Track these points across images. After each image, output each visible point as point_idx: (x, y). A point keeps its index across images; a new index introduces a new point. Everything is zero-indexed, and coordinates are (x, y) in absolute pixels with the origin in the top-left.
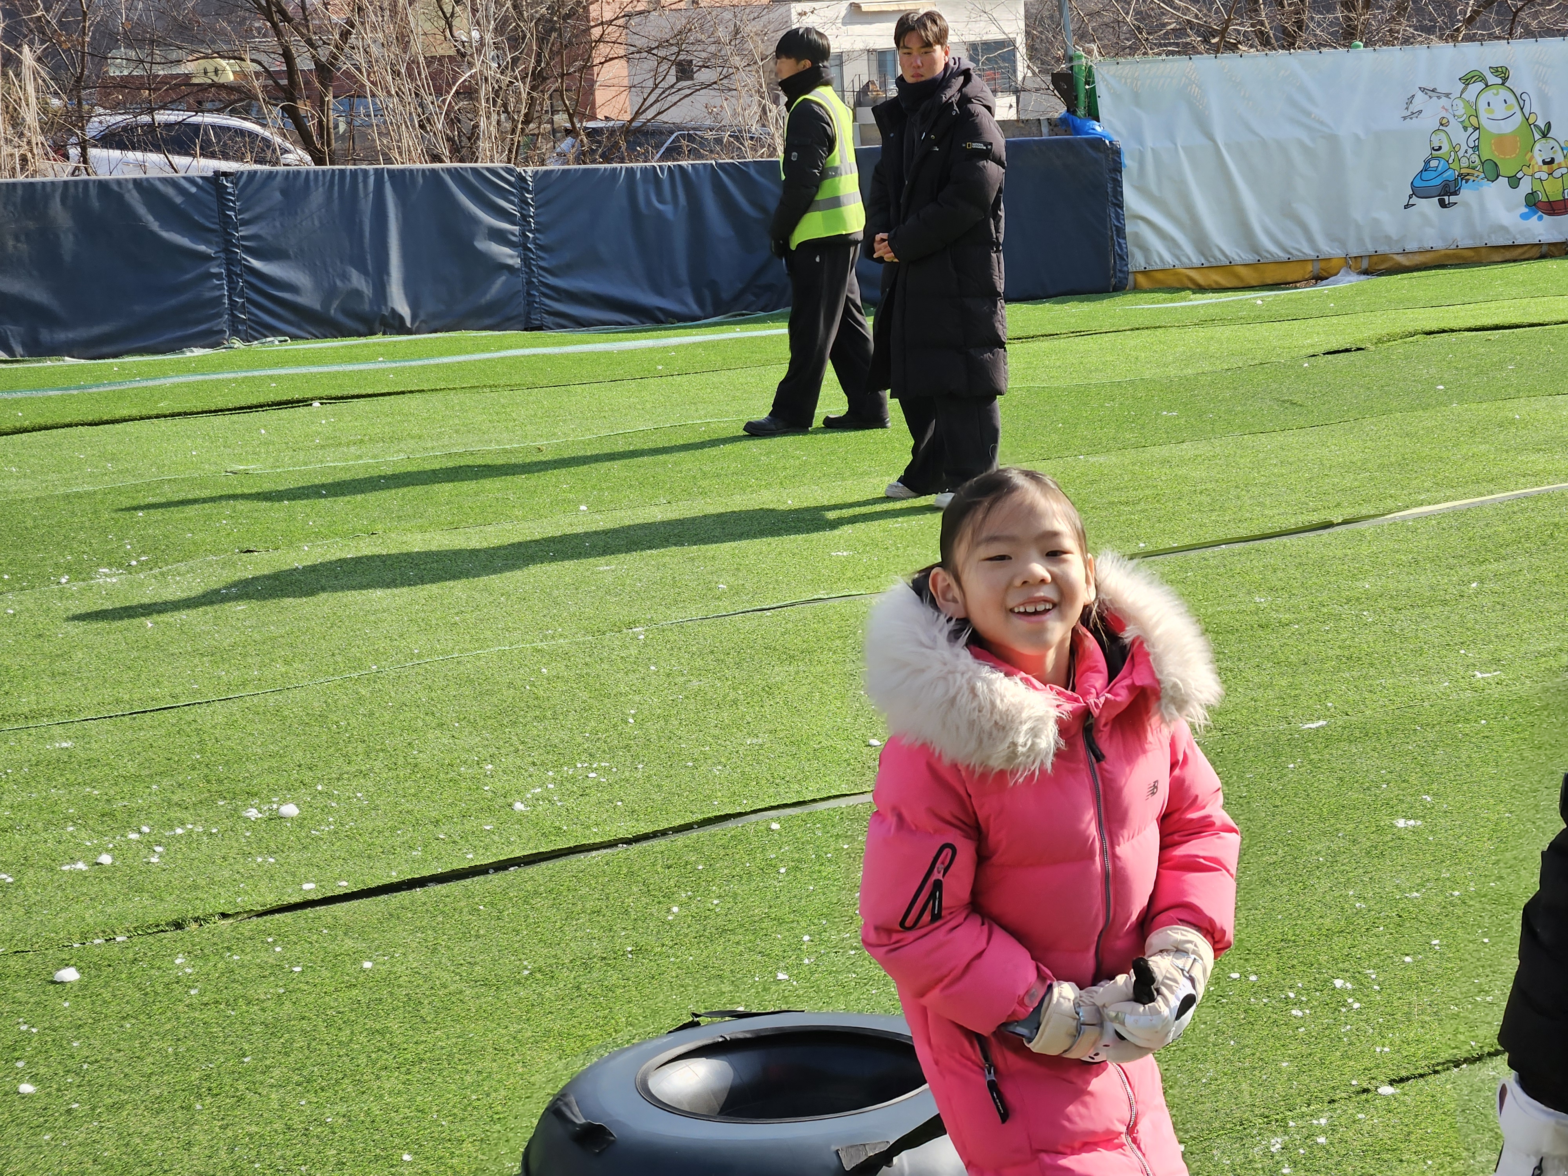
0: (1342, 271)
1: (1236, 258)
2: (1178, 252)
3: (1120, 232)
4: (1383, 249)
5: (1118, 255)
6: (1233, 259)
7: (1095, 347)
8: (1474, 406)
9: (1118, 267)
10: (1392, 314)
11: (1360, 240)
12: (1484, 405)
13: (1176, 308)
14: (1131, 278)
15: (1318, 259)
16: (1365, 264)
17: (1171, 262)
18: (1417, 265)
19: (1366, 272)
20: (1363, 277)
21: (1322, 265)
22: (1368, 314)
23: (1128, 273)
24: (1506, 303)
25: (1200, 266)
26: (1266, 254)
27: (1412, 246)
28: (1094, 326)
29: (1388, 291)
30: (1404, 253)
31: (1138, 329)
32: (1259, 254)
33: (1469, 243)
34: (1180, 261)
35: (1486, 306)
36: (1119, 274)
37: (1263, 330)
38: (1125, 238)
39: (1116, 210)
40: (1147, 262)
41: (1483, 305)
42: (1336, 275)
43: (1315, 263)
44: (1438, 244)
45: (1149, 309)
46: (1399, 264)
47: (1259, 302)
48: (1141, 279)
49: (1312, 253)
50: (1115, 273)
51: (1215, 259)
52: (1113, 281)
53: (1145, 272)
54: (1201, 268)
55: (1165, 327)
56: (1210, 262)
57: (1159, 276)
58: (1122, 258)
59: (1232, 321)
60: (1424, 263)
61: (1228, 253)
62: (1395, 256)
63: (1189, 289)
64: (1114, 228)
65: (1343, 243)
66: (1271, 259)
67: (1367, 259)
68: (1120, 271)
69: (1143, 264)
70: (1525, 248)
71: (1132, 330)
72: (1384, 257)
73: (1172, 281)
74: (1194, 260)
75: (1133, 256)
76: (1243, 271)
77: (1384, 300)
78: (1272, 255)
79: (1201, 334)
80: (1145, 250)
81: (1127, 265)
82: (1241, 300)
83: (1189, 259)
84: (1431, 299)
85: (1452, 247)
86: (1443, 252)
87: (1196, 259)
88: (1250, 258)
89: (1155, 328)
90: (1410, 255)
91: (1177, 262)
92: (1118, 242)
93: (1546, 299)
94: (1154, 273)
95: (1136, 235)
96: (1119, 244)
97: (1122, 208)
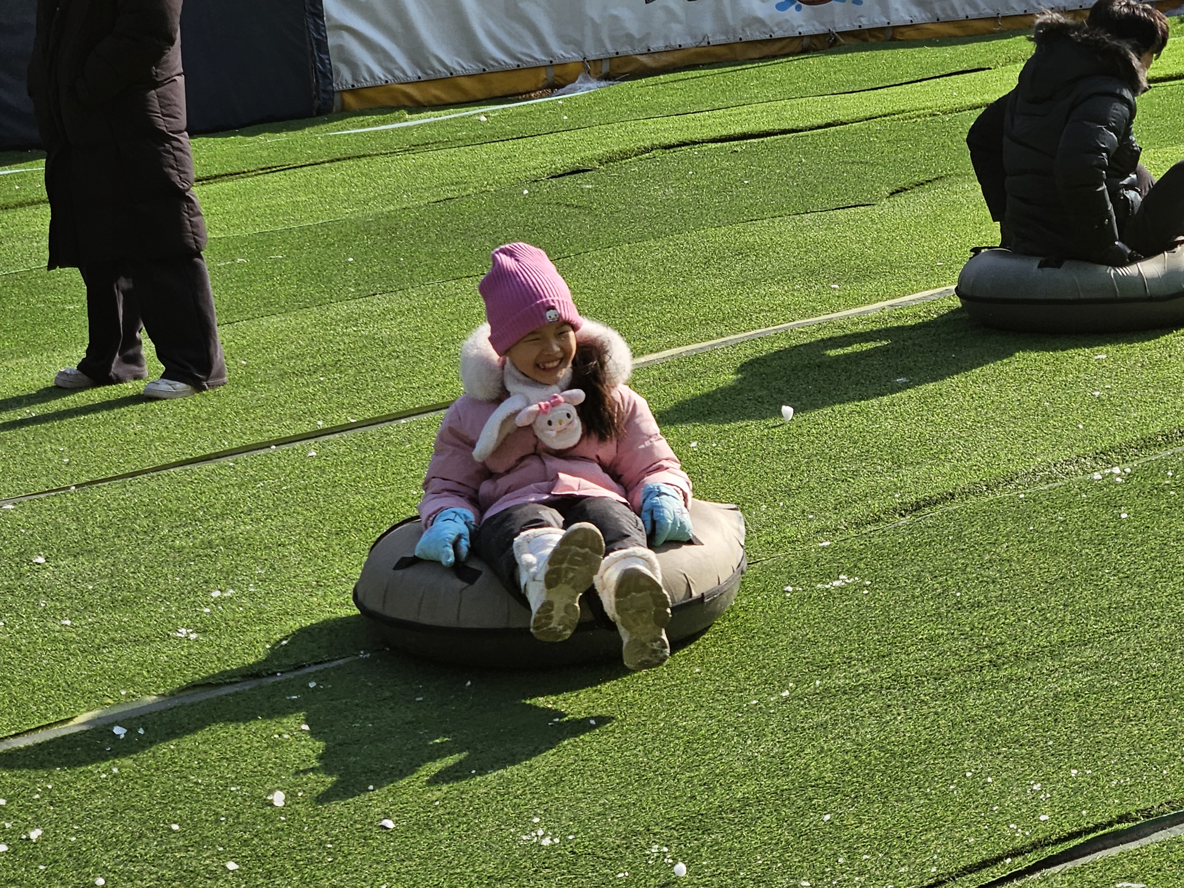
0: (580, 78)
1: (458, 68)
2: (391, 66)
3: (322, 45)
4: (625, 50)
5: (320, 72)
6: (456, 71)
7: (287, 184)
8: (711, 231)
9: (321, 87)
10: (631, 126)
11: (599, 41)
12: (723, 230)
13: (387, 132)
14: (337, 97)
15: (551, 64)
16: (605, 68)
17: (383, 77)
18: (665, 66)
19: (608, 77)
20: (603, 83)
21: (558, 71)
22: (603, 127)
23: (333, 92)
24: (761, 107)
25: (416, 80)
26: (492, 62)
27: (658, 45)
28: (290, 159)
29: (630, 98)
30: (649, 53)
31: (338, 160)
32: (484, 63)
33: (721, 39)
34: (393, 75)
35: (738, 111)
36: (322, 95)
37: (483, 152)
38: (327, 53)
39: (315, 21)
40: (355, 79)
41: (735, 111)
42: (573, 81)
43: (549, 69)
44: (687, 42)
45: (355, 134)
46: (644, 66)
47: (483, 118)
48: (349, 99)
49: (544, 58)
50: (318, 94)
51: (434, 72)
52: (317, 103)
53: (353, 91)
54: (419, 81)
55: (370, 155)
56: (426, 74)
57: (370, 93)
58: (325, 75)
59: (447, 144)
60: (673, 64)
61: (448, 62)
62: (639, 57)
63: (405, 107)
64: (314, 43)
65: (579, 45)
66: (498, 68)
67: (608, 61)
68: (325, 91)
69: (350, 81)
70: (785, 42)
71: (332, 161)
72: (627, 59)
73: (384, 99)
74: (409, 73)
75: (338, 73)
76: (467, 83)
77: (624, 109)
78: (500, 64)
79: (411, 162)
80: (353, 65)
81: (331, 84)
82: (463, 117)
83: (404, 72)
84: (678, 106)
85: (703, 44)
86: (693, 50)
87: (411, 73)
88: (472, 67)
89: (358, 157)
90: (656, 56)
91: (390, 77)
92: (320, 58)
93: (804, 100)
94: (362, 91)
95: (341, 48)
96: (322, 61)
97: (321, 18)
